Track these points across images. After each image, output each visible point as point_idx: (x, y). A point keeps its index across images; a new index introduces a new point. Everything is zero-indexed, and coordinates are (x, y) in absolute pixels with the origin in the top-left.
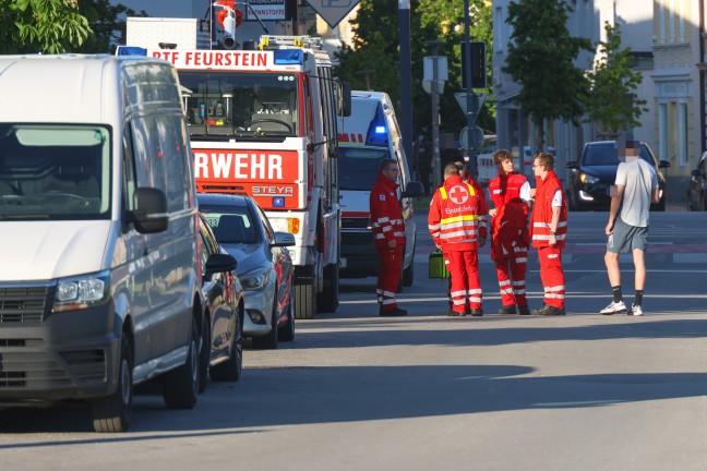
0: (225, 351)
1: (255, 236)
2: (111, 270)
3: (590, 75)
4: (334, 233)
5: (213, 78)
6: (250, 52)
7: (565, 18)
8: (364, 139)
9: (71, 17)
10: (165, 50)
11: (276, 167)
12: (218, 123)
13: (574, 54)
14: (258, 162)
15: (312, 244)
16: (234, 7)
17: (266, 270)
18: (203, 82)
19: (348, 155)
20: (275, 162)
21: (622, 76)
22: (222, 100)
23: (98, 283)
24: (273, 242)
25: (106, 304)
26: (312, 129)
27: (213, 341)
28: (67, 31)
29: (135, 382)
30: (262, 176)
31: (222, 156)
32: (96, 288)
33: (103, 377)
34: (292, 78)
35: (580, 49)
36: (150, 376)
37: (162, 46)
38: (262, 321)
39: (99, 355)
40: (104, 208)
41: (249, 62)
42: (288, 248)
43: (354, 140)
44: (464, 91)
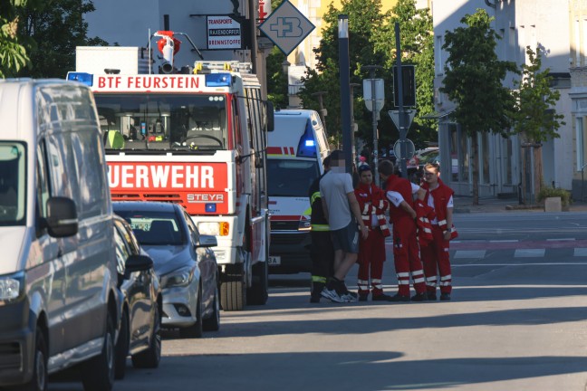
0: (144, 342)
1: (180, 239)
2: (26, 271)
3: (515, 93)
4: (263, 234)
5: (151, 100)
6: (184, 76)
7: (493, 45)
8: (295, 150)
9: (10, 47)
10: (110, 75)
11: (207, 177)
12: (157, 139)
13: (502, 75)
14: (192, 172)
15: (241, 244)
16: (172, 36)
17: (191, 268)
18: (143, 103)
19: (281, 165)
20: (207, 172)
21: (543, 94)
22: (160, 120)
23: (13, 283)
24: (198, 244)
25: (22, 301)
26: (240, 143)
27: (132, 332)
28: (6, 58)
29: (51, 371)
30: (196, 185)
31: (160, 168)
32: (12, 287)
33: (19, 367)
34: (221, 99)
35: (507, 72)
36: (65, 365)
37: (107, 71)
38: (188, 314)
39: (15, 347)
40: (20, 216)
41: (183, 85)
42: (213, 248)
43: (286, 152)
44: (397, 109)
